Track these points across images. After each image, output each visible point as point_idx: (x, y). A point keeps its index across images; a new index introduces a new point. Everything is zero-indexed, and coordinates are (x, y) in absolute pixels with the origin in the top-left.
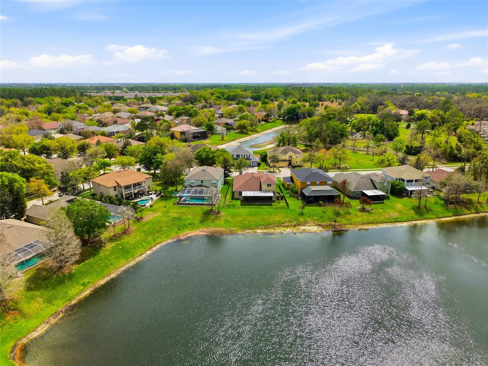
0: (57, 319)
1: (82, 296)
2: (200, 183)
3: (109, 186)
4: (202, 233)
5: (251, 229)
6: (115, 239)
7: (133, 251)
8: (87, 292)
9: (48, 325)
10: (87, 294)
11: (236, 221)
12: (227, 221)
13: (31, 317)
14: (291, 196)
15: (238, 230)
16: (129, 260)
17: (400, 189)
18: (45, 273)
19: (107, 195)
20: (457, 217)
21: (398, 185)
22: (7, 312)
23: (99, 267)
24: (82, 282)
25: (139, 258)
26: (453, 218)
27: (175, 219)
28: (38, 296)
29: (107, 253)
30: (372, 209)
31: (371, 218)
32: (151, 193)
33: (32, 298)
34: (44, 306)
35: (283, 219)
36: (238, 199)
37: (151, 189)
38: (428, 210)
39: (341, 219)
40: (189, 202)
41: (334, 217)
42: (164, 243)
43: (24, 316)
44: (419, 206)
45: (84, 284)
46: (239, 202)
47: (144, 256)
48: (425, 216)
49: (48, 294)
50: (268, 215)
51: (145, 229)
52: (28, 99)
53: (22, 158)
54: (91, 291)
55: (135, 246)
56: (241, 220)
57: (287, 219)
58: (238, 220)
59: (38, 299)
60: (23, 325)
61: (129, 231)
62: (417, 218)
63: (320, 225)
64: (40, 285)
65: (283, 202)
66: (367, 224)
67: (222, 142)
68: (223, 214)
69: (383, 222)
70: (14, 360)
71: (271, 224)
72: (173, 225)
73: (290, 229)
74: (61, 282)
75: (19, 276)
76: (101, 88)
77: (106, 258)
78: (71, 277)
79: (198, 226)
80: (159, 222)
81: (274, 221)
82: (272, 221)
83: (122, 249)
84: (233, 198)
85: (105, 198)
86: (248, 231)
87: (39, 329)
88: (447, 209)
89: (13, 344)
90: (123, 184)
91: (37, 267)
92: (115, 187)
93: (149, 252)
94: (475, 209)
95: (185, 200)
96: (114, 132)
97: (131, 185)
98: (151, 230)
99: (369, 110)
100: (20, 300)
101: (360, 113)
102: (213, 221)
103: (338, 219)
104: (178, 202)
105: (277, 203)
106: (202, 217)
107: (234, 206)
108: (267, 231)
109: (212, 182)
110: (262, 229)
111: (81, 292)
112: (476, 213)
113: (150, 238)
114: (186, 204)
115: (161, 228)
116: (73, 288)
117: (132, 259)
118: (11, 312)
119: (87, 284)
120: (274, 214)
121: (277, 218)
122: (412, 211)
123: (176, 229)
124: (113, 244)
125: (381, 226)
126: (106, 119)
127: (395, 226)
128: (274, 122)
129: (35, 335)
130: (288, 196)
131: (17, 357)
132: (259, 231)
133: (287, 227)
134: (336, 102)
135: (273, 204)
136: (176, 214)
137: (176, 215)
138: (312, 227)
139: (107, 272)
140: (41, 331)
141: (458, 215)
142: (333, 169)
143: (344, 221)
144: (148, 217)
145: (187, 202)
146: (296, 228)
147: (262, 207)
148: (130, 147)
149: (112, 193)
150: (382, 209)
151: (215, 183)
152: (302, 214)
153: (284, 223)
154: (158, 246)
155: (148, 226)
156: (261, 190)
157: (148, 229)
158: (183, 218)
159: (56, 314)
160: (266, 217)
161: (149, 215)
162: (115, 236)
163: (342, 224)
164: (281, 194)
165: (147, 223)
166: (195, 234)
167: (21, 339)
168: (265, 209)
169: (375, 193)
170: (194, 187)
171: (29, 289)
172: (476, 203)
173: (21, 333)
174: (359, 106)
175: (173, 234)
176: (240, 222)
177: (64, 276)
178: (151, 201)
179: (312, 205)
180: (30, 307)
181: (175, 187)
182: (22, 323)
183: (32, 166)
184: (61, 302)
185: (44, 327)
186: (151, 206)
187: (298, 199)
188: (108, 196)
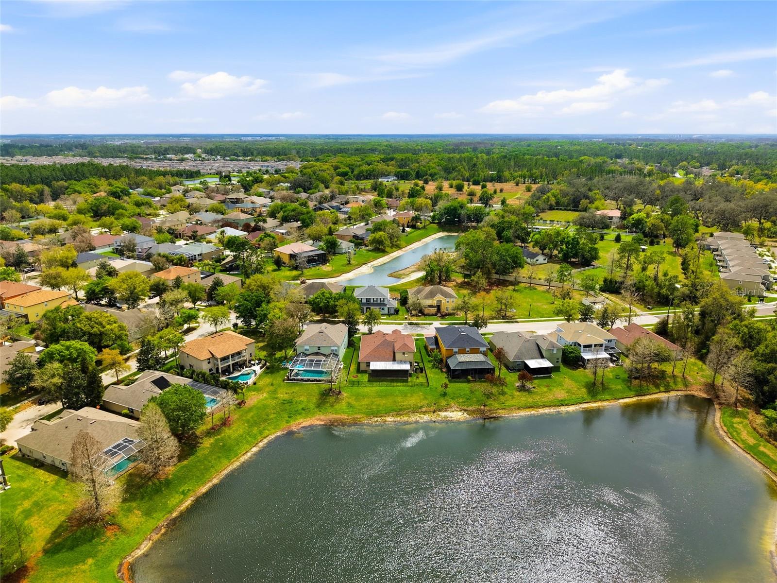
0: (159, 535)
1: (183, 507)
2: (316, 350)
3: (202, 359)
4: (318, 422)
5: (380, 417)
6: (214, 433)
7: (237, 448)
8: (188, 502)
9: (151, 542)
10: (188, 505)
11: (361, 406)
12: (350, 405)
13: (131, 532)
14: (434, 366)
15: (363, 417)
16: (232, 461)
17: (573, 357)
18: (138, 480)
19: (199, 371)
20: (640, 398)
21: (571, 353)
22: (106, 528)
23: (198, 470)
24: (181, 490)
25: (244, 457)
26: (635, 399)
27: (285, 402)
28: (135, 508)
29: (206, 452)
30: (534, 388)
31: (530, 400)
32: (253, 362)
33: (130, 510)
34: (143, 520)
35: (421, 402)
36: (365, 372)
37: (253, 357)
38: (605, 388)
39: (493, 402)
40: (302, 378)
41: (484, 398)
42: (273, 437)
43: (124, 531)
44: (594, 382)
45: (183, 493)
46: (365, 377)
47: (249, 454)
48: (599, 397)
49: (145, 505)
50: (402, 396)
51: (248, 418)
52: (59, 183)
53: (88, 318)
54: (192, 501)
55: (238, 441)
56: (367, 403)
57: (425, 402)
58: (363, 403)
59: (136, 512)
60: (125, 542)
61: (230, 421)
62: (589, 400)
63: (465, 410)
64: (135, 495)
65: (422, 376)
66: (524, 408)
67: (348, 268)
68: (345, 395)
69: (545, 406)
70: (123, 579)
71: (405, 409)
72: (282, 410)
73: (427, 415)
74: (158, 491)
75: (111, 484)
76: (162, 150)
77: (206, 458)
78: (168, 483)
79: (314, 413)
80: (265, 407)
81: (409, 405)
82: (406, 405)
83: (223, 446)
84: (359, 370)
85: (198, 375)
86: (376, 419)
87: (143, 546)
88: (628, 387)
89: (118, 563)
90: (219, 356)
91: (129, 472)
92: (209, 359)
93: (255, 449)
94: (665, 385)
95: (297, 374)
96: (195, 256)
97: (228, 356)
98: (256, 418)
99: (568, 205)
100: (117, 513)
101: (554, 209)
102: (332, 406)
103: (489, 402)
104: (288, 377)
105: (415, 378)
106: (319, 400)
107: (359, 383)
108: (399, 419)
109: (332, 348)
110: (393, 416)
111: (181, 502)
112: (665, 392)
113: (255, 430)
114: (298, 380)
115: (268, 416)
116: (172, 497)
117: (235, 459)
118: (109, 527)
119: (187, 492)
120: (409, 395)
121: (412, 401)
122: (584, 390)
123: (286, 416)
124: (212, 440)
125: (541, 411)
126: (180, 226)
127: (558, 411)
128: (424, 227)
129: (140, 553)
130: (430, 366)
131: (126, 576)
132: (389, 419)
133: (424, 413)
134: (524, 183)
135: (410, 379)
136: (285, 395)
137: (286, 397)
138: (455, 413)
139: (208, 477)
140: (145, 549)
141: (641, 395)
142: (497, 319)
143: (496, 405)
144: (251, 400)
145: (299, 377)
146: (435, 414)
147: (395, 384)
148: (222, 288)
149: (205, 368)
150: (547, 386)
151: (336, 350)
152: (444, 395)
153: (421, 407)
154: (265, 441)
155: (252, 414)
156: (394, 360)
157: (252, 417)
158: (294, 401)
159: (157, 529)
160: (399, 399)
161: (253, 397)
162: (213, 428)
163: (493, 408)
164: (421, 365)
165: (250, 409)
166: (310, 424)
167: (125, 558)
168: (400, 387)
169: (540, 365)
170: (309, 355)
171: (125, 500)
172: (669, 377)
173: (124, 551)
174: (554, 199)
175: (284, 425)
176: (366, 406)
177: (160, 483)
178: (253, 375)
179: (458, 380)
180: (129, 522)
181: (284, 351)
182: (123, 538)
183: (101, 329)
184: (161, 515)
185: (147, 544)
186: (255, 383)
187: (442, 372)
188: (201, 373)
